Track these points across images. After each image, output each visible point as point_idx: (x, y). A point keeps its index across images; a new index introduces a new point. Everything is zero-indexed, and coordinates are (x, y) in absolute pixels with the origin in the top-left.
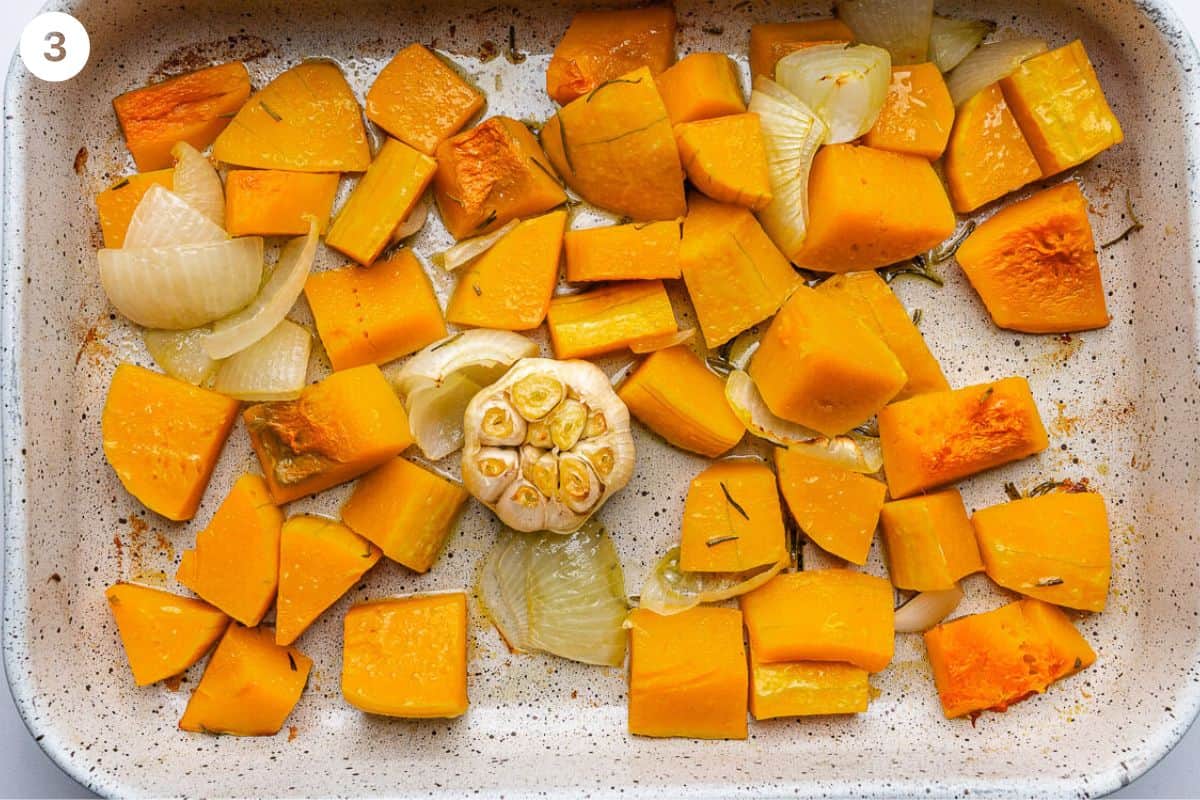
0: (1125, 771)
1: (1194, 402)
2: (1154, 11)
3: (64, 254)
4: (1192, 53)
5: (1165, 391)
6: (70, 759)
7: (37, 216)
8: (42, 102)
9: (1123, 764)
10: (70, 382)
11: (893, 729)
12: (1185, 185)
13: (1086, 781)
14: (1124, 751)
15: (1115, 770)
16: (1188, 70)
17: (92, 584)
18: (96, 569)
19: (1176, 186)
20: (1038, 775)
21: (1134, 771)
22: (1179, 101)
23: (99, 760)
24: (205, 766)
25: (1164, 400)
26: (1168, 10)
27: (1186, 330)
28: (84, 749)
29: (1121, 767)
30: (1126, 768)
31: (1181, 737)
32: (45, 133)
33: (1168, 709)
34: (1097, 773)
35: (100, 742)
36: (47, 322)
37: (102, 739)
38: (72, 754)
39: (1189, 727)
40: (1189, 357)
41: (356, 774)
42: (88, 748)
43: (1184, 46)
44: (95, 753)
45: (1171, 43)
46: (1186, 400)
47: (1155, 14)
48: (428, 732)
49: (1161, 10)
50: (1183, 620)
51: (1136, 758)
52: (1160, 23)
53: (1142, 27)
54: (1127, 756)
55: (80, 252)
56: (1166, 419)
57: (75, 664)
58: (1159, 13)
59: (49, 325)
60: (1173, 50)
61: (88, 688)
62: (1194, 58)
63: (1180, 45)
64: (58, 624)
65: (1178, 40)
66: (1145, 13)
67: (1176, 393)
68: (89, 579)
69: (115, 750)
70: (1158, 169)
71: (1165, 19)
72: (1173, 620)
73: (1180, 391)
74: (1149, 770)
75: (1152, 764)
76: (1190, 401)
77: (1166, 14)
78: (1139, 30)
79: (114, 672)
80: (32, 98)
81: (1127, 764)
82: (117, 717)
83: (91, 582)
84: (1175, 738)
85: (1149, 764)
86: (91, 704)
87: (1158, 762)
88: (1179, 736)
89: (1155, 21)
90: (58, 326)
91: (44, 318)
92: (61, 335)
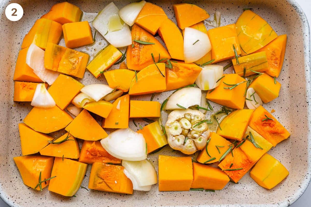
0: (289, 202)
1: (305, 106)
2: (295, 7)
3: (8, 63)
4: (305, 18)
5: (298, 104)
6: (8, 200)
7: (2, 53)
8: (4, 22)
9: (288, 200)
10: (8, 98)
11: (227, 193)
12: (303, 51)
13: (279, 205)
14: (288, 197)
15: (286, 202)
16: (304, 22)
17: (12, 154)
18: (13, 150)
19: (301, 51)
20: (266, 203)
21: (291, 202)
22: (302, 30)
23: (15, 200)
24: (43, 203)
25: (297, 107)
26: (299, 6)
27: (303, 88)
28: (11, 197)
29: (288, 201)
30: (289, 201)
31: (303, 193)
32: (4, 31)
33: (300, 186)
34: (282, 203)
35: (15, 196)
36: (3, 81)
37: (16, 195)
38: (8, 198)
39: (305, 190)
40: (304, 95)
41: (85, 204)
42: (12, 197)
43: (303, 16)
44: (14, 198)
45: (300, 15)
46: (303, 106)
47: (296, 8)
48: (103, 194)
49: (297, 6)
50: (303, 163)
51: (292, 199)
52: (297, 10)
53: (292, 11)
54: (289, 199)
55: (11, 63)
56: (298, 111)
57: (8, 175)
58: (297, 7)
59: (4, 82)
60: (300, 16)
61: (11, 182)
62: (305, 19)
63: (302, 15)
64: (4, 164)
65: (302, 14)
66: (293, 7)
67: (301, 105)
68: (11, 152)
69: (19, 198)
70: (296, 47)
71: (298, 9)
72: (300, 163)
73: (302, 104)
74: (295, 202)
75: (296, 200)
76: (304, 106)
77: (299, 8)
78: (291, 12)
79: (18, 178)
80: (2, 21)
81: (289, 200)
82: (19, 190)
83: (12, 153)
84: (302, 194)
85: (295, 200)
86: (12, 186)
87: (297, 200)
88: (302, 193)
89: (296, 9)
90: (6, 83)
91: (3, 80)
92: (7, 85)
